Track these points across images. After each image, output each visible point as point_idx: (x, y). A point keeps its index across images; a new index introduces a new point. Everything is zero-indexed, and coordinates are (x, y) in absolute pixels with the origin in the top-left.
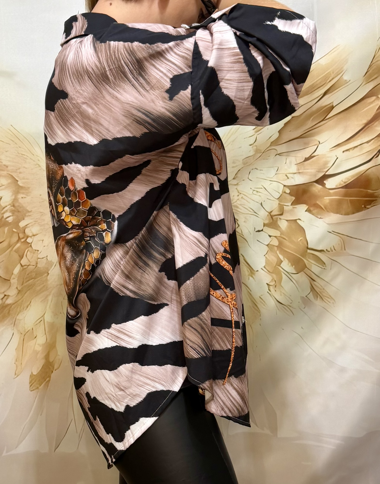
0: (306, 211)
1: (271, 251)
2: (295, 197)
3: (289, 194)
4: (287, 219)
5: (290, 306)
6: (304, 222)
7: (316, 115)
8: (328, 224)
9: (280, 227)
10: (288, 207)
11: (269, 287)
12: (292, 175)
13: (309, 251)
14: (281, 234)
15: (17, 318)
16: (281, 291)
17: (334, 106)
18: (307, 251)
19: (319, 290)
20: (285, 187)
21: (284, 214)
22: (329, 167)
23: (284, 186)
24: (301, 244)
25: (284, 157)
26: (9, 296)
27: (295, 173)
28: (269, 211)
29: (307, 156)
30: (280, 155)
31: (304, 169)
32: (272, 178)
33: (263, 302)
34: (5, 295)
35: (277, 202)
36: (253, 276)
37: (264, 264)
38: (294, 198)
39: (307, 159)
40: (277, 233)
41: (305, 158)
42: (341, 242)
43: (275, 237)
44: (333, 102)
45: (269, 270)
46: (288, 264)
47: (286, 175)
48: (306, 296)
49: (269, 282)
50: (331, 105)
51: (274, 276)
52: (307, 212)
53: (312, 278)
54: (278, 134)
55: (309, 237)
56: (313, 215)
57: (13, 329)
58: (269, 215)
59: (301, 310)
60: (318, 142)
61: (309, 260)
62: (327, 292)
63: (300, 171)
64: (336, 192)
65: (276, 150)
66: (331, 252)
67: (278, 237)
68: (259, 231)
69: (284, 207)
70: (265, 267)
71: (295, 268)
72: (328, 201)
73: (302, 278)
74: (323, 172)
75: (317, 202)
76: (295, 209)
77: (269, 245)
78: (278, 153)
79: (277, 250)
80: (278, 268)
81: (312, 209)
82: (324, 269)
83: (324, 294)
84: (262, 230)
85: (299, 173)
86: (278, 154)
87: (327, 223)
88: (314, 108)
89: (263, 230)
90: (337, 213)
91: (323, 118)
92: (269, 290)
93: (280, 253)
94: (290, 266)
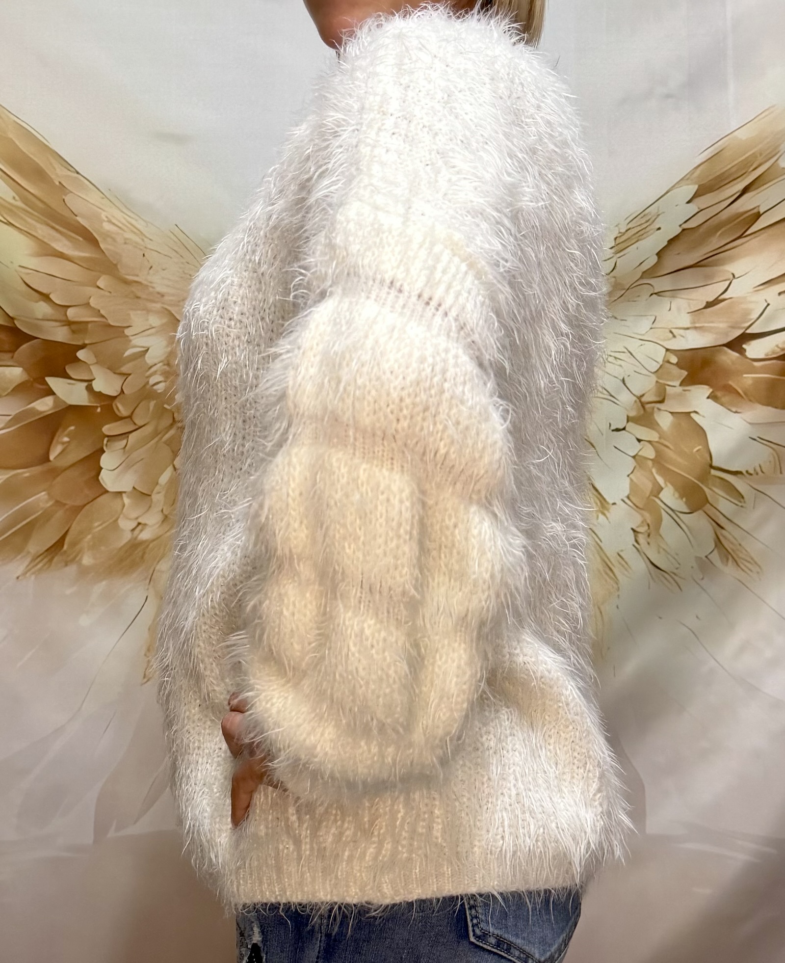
0: (708, 398)
1: (640, 467)
2: (687, 371)
3: (677, 364)
4: (672, 411)
5: (675, 574)
6: (703, 416)
7: (728, 227)
8: (750, 423)
9: (658, 424)
10: (674, 387)
11: (636, 537)
12: (682, 332)
13: (713, 472)
14: (660, 438)
15: (158, 568)
16: (659, 546)
17: (761, 212)
18: (710, 473)
19: (731, 546)
20: (668, 353)
21: (666, 401)
22: (751, 319)
23: (667, 350)
24: (698, 457)
25: (666, 299)
26: (145, 525)
27: (688, 329)
28: (638, 394)
29: (711, 299)
30: (659, 296)
31: (705, 322)
32: (643, 335)
33: (623, 563)
34: (139, 524)
35: (654, 378)
36: (606, 512)
37: (627, 492)
38: (685, 373)
39: (709, 305)
40: (654, 436)
41: (707, 302)
42: (774, 458)
43: (649, 442)
44: (759, 206)
45: (638, 504)
46: (674, 495)
47: (671, 332)
48: (706, 557)
49: (637, 527)
50: (755, 211)
51: (647, 515)
52: (709, 400)
53: (719, 522)
54: (656, 258)
55: (713, 446)
56: (722, 405)
57: (148, 589)
58: (638, 400)
59: (698, 584)
60: (731, 277)
61: (715, 489)
62: (746, 551)
63: (697, 325)
64: (766, 365)
65: (652, 285)
66: (755, 475)
67: (655, 444)
68: (617, 430)
69: (667, 388)
70: (628, 497)
71: (686, 503)
72: (750, 382)
73: (698, 520)
74: (742, 328)
75: (730, 383)
76: (687, 392)
77: (637, 457)
78: (656, 291)
79: (653, 466)
80: (655, 501)
81: (719, 394)
82: (742, 506)
83: (741, 555)
84: (624, 429)
85: (696, 328)
86: (655, 294)
87: (749, 421)
88: (725, 215)
89: (627, 429)
90: (768, 405)
91: (741, 234)
92: (636, 541)
93: (657, 473)
94: (677, 499)
